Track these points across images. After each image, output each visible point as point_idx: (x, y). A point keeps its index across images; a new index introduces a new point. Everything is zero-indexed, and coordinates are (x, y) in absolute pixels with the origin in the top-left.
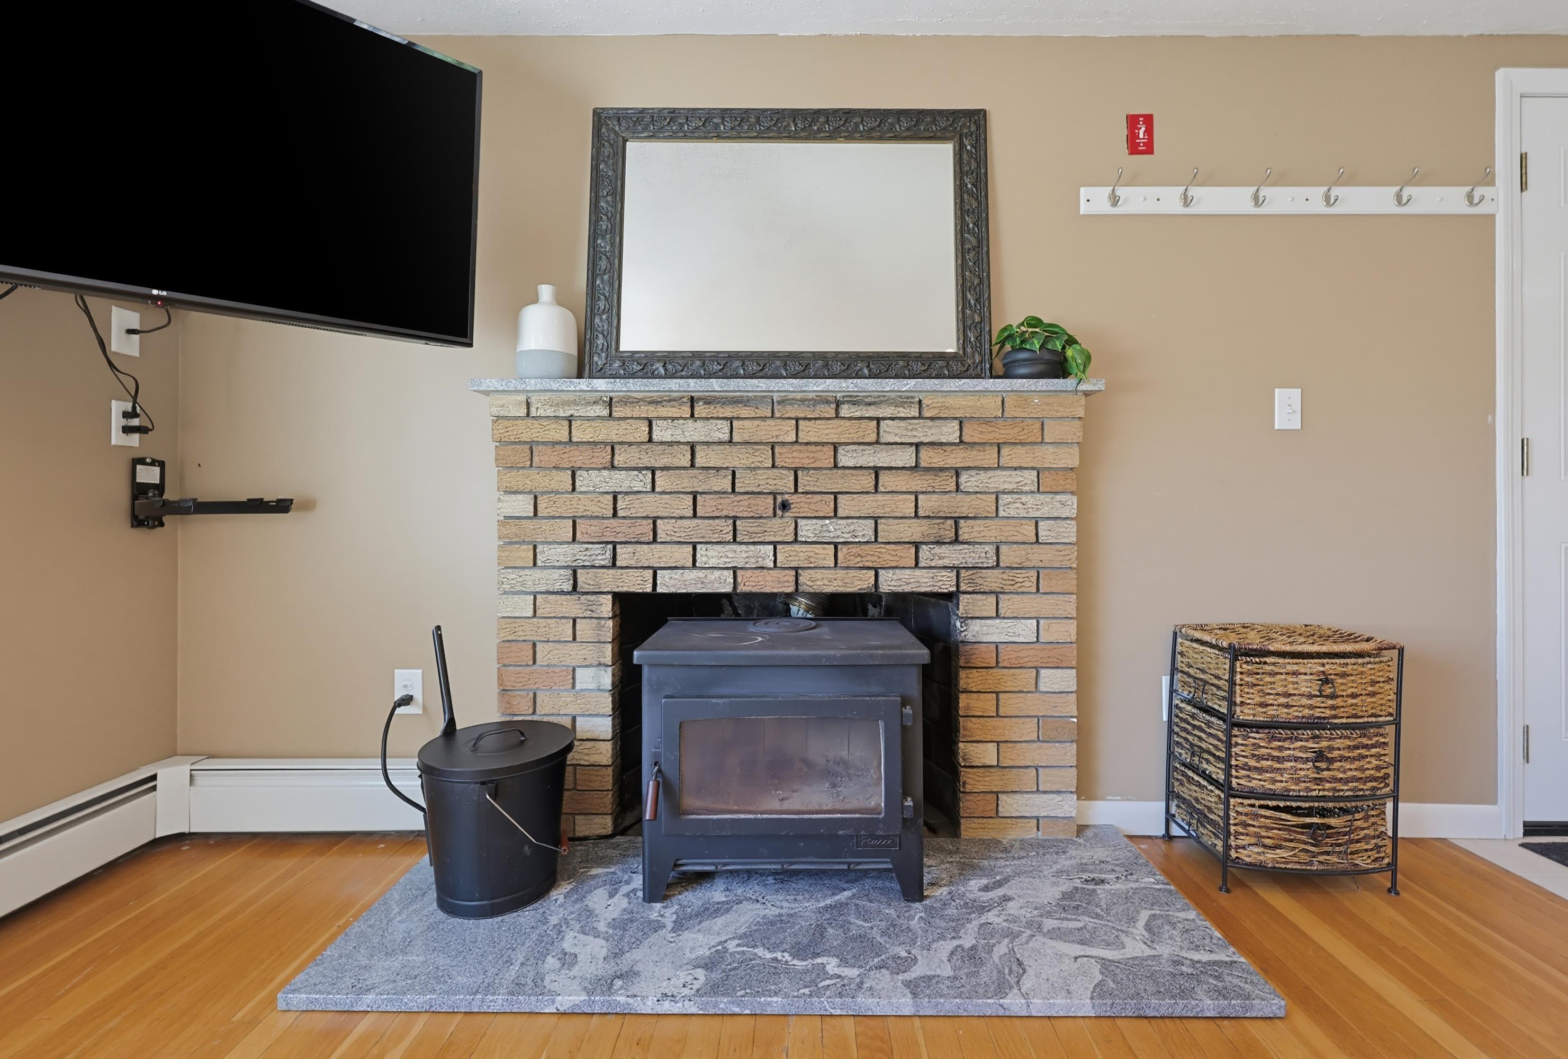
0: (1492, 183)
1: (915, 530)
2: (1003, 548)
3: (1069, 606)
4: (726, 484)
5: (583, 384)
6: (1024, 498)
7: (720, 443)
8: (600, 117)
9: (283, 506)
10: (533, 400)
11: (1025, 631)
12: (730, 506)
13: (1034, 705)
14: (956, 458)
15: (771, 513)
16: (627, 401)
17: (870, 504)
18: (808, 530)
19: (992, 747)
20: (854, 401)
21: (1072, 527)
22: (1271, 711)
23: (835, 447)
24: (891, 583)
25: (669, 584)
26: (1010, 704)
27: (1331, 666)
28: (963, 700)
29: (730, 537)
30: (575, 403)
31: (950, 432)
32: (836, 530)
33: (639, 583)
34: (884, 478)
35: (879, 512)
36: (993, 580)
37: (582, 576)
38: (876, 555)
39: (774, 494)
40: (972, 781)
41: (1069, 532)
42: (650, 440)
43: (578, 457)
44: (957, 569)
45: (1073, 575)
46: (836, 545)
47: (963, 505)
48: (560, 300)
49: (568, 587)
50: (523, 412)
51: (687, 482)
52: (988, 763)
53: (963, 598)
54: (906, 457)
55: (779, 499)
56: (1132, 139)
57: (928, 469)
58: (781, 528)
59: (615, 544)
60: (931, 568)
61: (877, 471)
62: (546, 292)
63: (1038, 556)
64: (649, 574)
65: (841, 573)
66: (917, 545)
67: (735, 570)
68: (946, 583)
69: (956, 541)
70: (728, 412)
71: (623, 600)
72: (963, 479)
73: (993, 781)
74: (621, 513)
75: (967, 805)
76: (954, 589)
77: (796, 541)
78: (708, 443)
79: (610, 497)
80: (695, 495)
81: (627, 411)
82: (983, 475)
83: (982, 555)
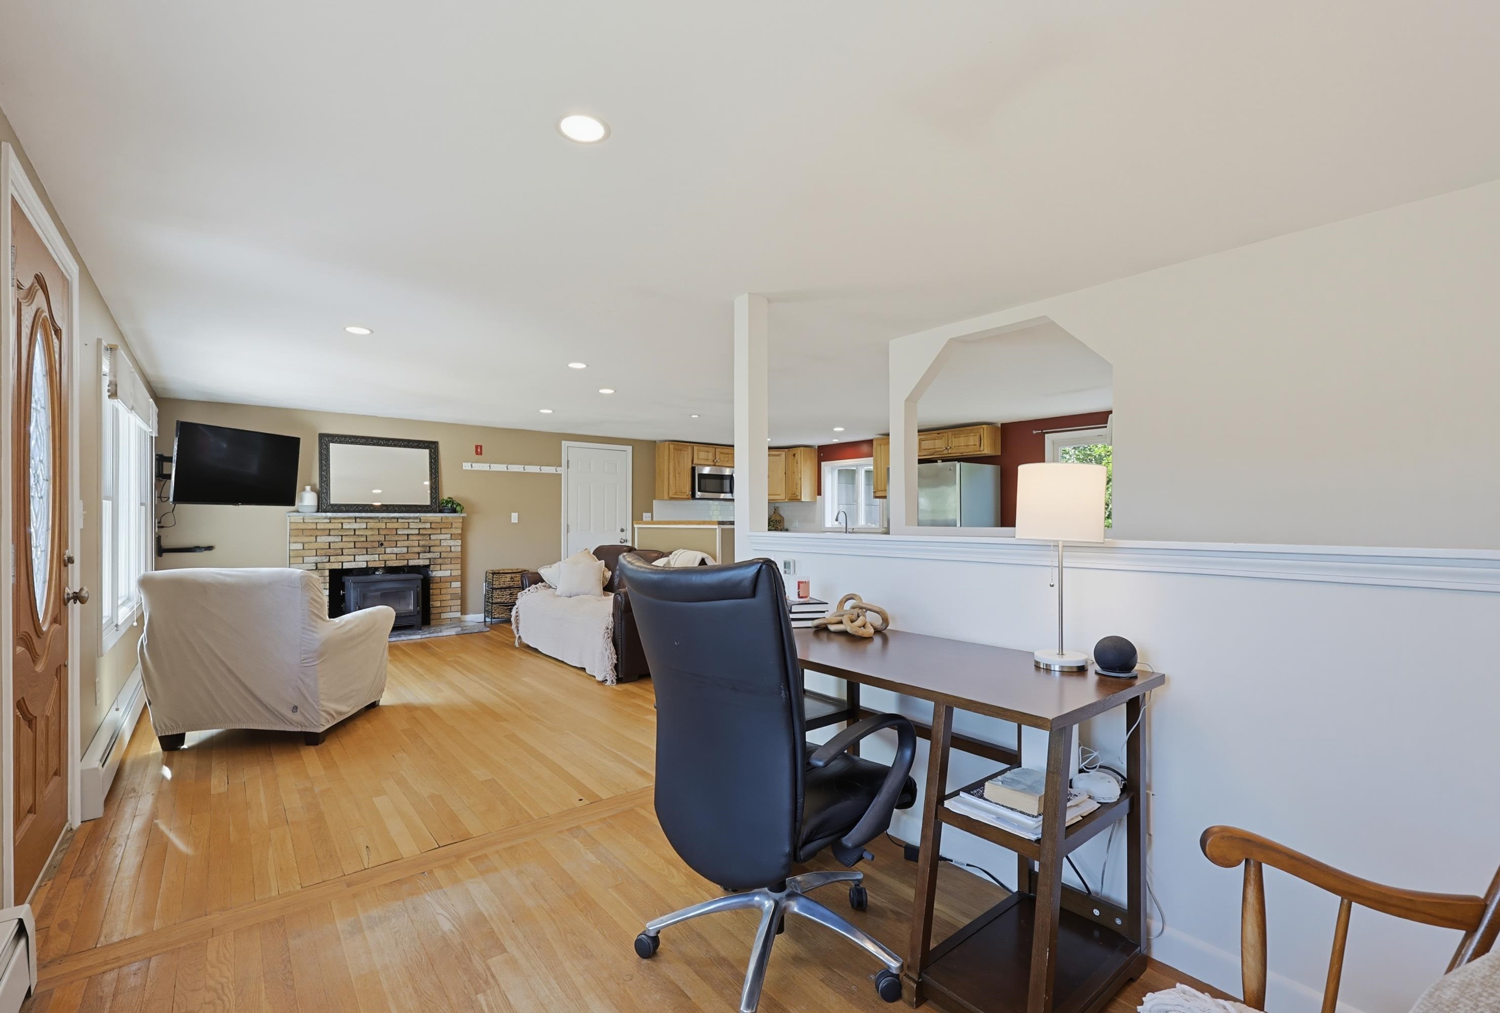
0: (561, 466)
1: (418, 550)
2: (442, 554)
3: (459, 566)
4: (364, 539)
5: (320, 514)
6: (448, 541)
7: (364, 529)
8: (322, 436)
9: (210, 548)
10: (305, 518)
11: (448, 573)
12: (365, 545)
13: (450, 591)
14: (429, 532)
15: (377, 546)
16: (335, 518)
17: (406, 543)
18: (388, 550)
19: (439, 602)
20: (402, 518)
21: (460, 547)
22: (501, 585)
23: (397, 529)
24: (411, 563)
25: (347, 566)
26: (443, 591)
27: (513, 575)
28: (431, 591)
29: (366, 553)
30: (319, 519)
31: (428, 526)
32: (396, 550)
33: (338, 566)
34: (409, 537)
35: (409, 545)
36: (439, 561)
37: (319, 565)
38: (407, 556)
39: (379, 542)
40: (433, 611)
41: (459, 549)
42: (342, 528)
43: (318, 533)
44: (430, 559)
45: (460, 559)
46: (396, 554)
47: (432, 543)
48: (313, 490)
49: (314, 568)
50: (302, 521)
51: (352, 539)
52: (438, 606)
53: (431, 566)
54: (416, 532)
55: (380, 543)
56: (476, 451)
57: (422, 534)
58: (381, 550)
59: (329, 556)
60: (423, 559)
61: (408, 535)
62: (308, 488)
63: (450, 555)
64: (341, 564)
65: (398, 561)
66: (419, 553)
67: (367, 561)
68: (427, 562)
69: (430, 552)
70: (366, 521)
71: (332, 572)
72: (431, 536)
73: (439, 610)
74: (331, 547)
75: (432, 617)
76: (429, 564)
77: (385, 553)
78: (359, 529)
79: (328, 543)
80: (355, 542)
81: (336, 521)
82: (437, 535)
83: (437, 555)
